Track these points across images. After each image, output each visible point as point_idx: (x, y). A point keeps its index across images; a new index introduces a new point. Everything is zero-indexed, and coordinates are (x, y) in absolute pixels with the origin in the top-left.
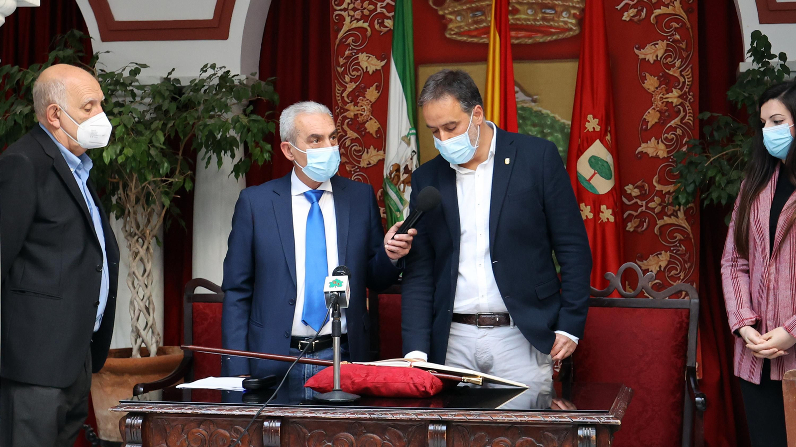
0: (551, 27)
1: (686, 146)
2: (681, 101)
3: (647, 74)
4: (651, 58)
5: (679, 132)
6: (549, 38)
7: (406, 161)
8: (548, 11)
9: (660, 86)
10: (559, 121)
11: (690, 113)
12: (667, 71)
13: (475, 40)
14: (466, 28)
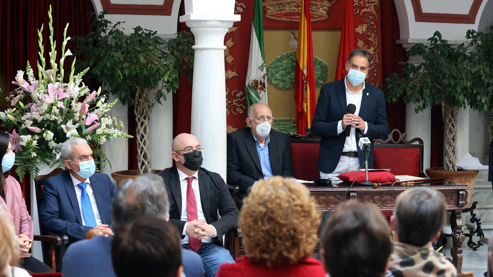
0: (315, 14)
1: (376, 74)
2: (374, 52)
3: (359, 39)
4: (361, 32)
5: (373, 67)
6: (314, 20)
7: (261, 79)
8: (314, 7)
9: (364, 45)
10: (318, 59)
11: (377, 58)
12: (368, 38)
13: (280, 19)
14: (275, 13)
